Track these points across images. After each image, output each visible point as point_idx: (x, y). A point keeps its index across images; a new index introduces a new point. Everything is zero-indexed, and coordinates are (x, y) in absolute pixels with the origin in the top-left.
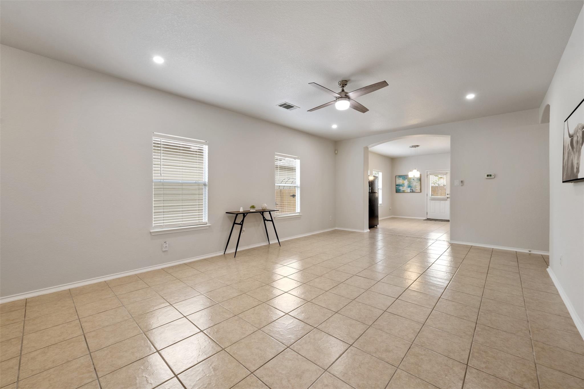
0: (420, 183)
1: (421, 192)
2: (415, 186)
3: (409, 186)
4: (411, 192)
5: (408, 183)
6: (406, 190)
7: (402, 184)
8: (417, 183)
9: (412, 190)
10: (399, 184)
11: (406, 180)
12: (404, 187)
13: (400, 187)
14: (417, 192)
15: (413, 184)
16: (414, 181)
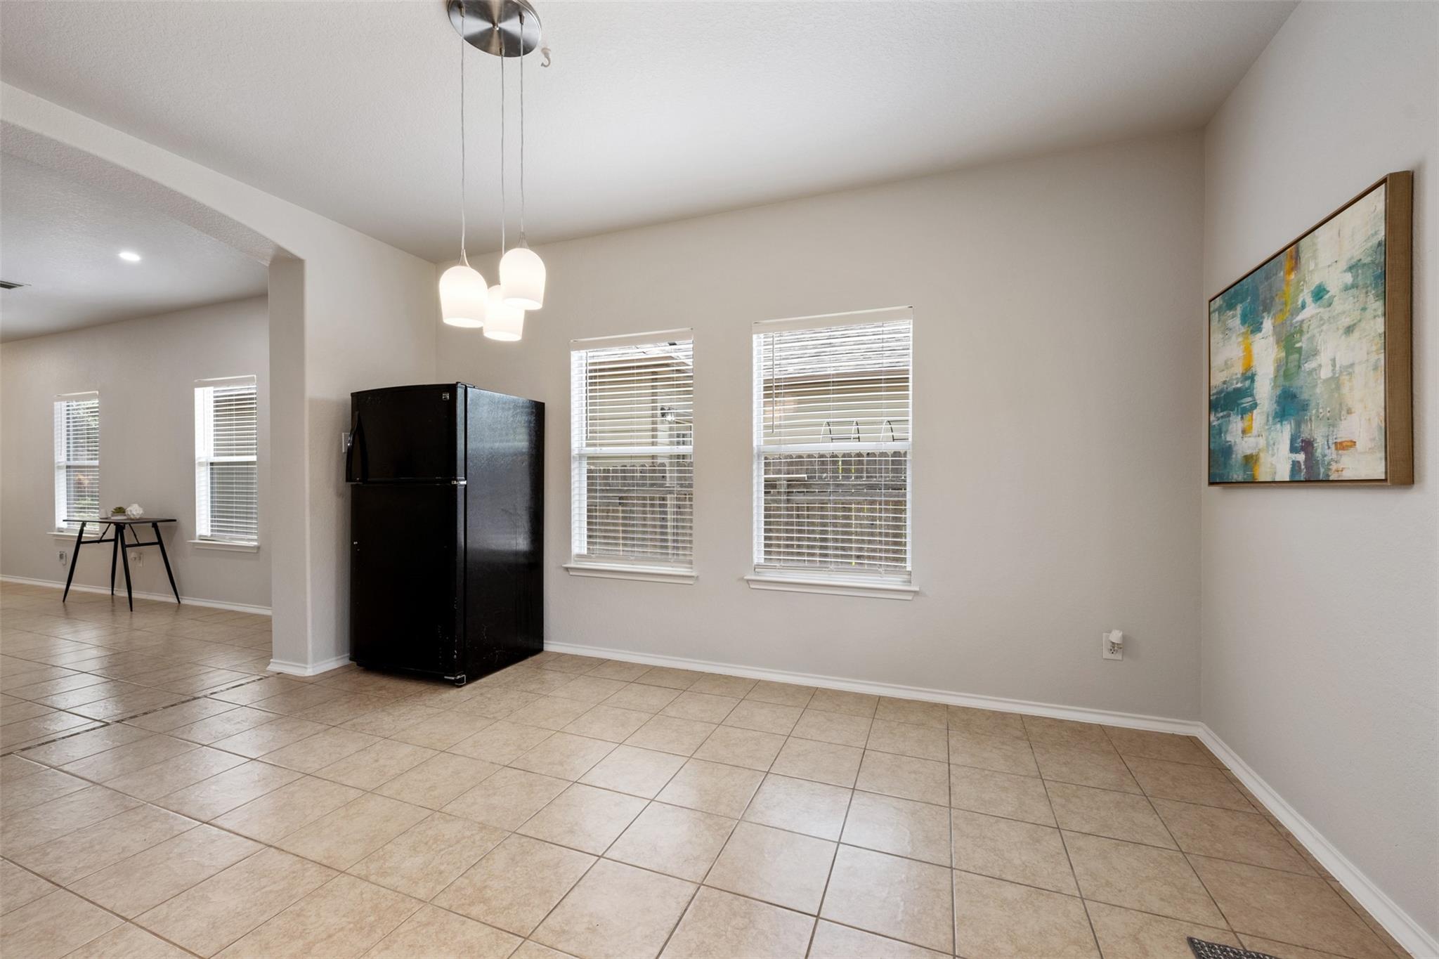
0: (1382, 325)
2: (1336, 382)
3: (1287, 402)
4: (1294, 482)
5: (1278, 367)
6: (1262, 455)
7: (1239, 385)
8: (1349, 330)
9: (1306, 454)
10: (1224, 383)
11: (1264, 331)
12: (1255, 411)
13: (1229, 416)
14: (1347, 475)
15: (1314, 369)
16: (1321, 310)
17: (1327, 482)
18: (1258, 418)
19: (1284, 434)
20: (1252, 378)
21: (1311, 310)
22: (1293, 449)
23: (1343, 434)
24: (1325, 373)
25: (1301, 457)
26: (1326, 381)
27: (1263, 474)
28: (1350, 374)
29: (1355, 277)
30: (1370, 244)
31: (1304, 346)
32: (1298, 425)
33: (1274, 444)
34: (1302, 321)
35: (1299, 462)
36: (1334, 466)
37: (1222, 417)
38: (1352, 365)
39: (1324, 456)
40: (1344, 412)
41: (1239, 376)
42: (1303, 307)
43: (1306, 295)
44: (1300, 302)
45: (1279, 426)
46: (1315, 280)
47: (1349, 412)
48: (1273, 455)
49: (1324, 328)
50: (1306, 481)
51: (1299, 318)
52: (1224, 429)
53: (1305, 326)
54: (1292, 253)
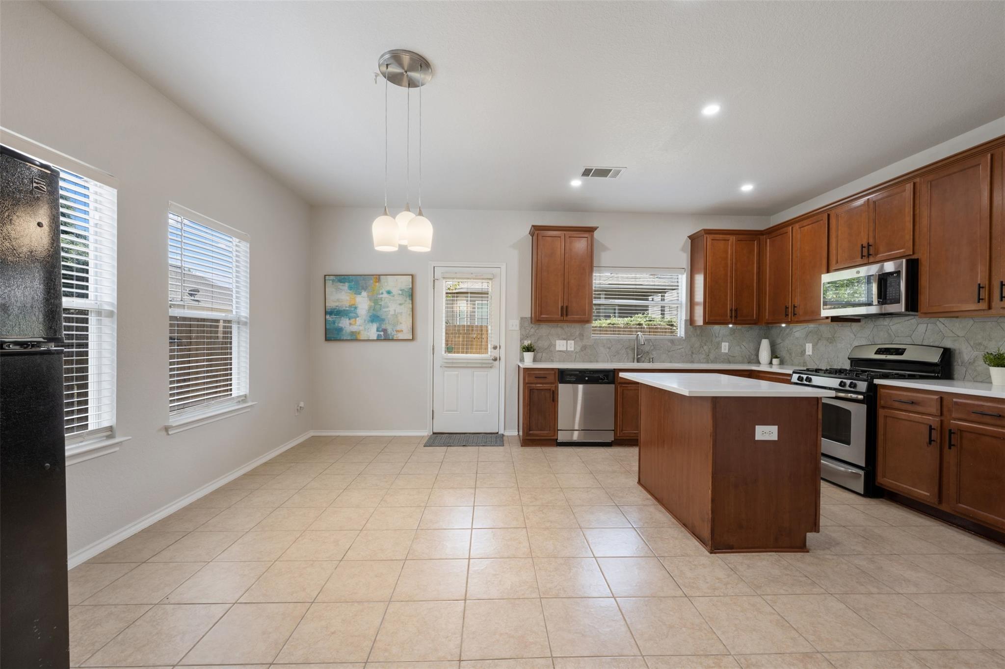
0: (411, 306)
1: (413, 339)
2: (396, 316)
3: (375, 317)
4: (379, 339)
5: (370, 307)
6: (361, 332)
7: (347, 309)
8: (400, 304)
9: (384, 332)
10: (337, 306)
11: (362, 295)
12: (357, 319)
13: (341, 318)
14: (400, 338)
15: (388, 311)
16: (390, 297)
17: (393, 340)
18: (359, 321)
19: (374, 327)
20: (356, 308)
21: (385, 295)
22: (378, 330)
23: (398, 328)
24: (392, 312)
25: (382, 333)
26: (392, 315)
27: (362, 337)
28: (401, 315)
29: (403, 293)
30: (407, 287)
31: (383, 305)
32: (380, 324)
33: (369, 329)
34: (382, 298)
35: (381, 335)
36: (395, 336)
37: (335, 318)
38: (402, 313)
39: (391, 333)
40: (399, 324)
41: (347, 306)
42: (382, 293)
43: (383, 291)
44: (381, 292)
45: (371, 324)
46: (388, 289)
47: (401, 323)
48: (368, 332)
49: (392, 301)
50: (384, 340)
51: (381, 296)
52: (337, 322)
53: (383, 299)
54: (378, 277)
